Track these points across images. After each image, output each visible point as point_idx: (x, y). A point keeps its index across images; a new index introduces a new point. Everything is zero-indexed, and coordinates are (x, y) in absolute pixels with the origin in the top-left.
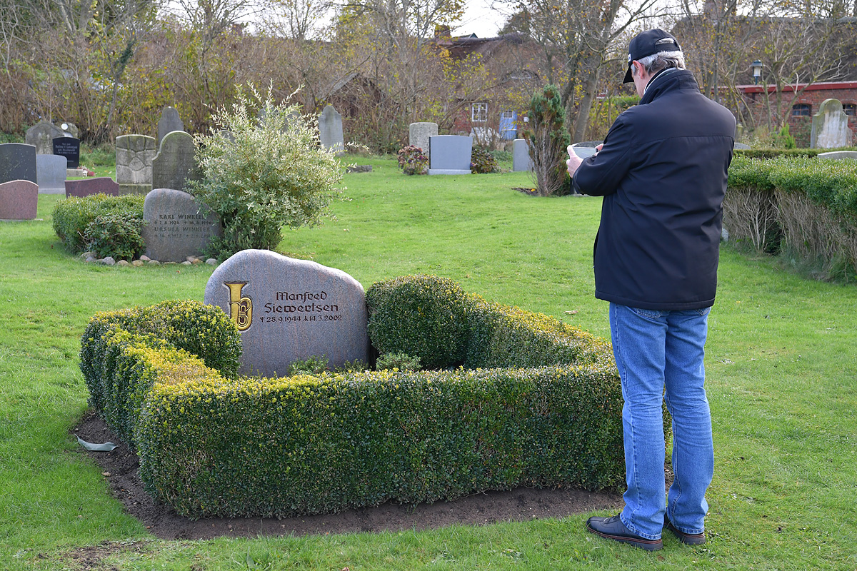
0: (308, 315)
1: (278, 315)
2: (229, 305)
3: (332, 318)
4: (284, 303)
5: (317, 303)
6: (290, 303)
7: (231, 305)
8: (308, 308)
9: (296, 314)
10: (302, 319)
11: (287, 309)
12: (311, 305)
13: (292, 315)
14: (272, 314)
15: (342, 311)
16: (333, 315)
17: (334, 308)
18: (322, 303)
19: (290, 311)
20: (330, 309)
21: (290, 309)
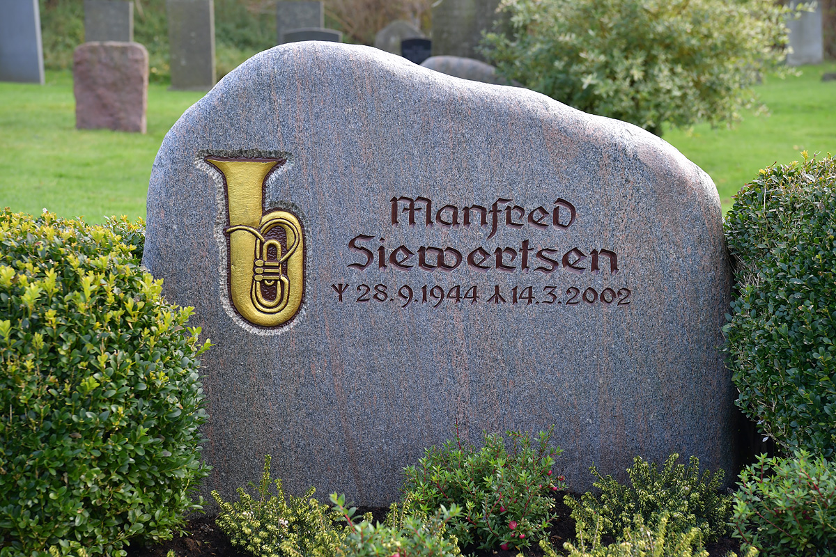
0: (507, 281)
1: (395, 277)
2: (220, 238)
3: (595, 296)
4: (418, 235)
5: (539, 238)
6: (441, 236)
7: (228, 235)
8: (506, 258)
9: (463, 276)
10: (485, 295)
11: (431, 257)
12: (517, 246)
13: (447, 279)
14: (374, 273)
15: (632, 272)
16: (599, 283)
17: (604, 261)
18: (556, 239)
19: (441, 263)
20: (586, 263)
21: (441, 259)
